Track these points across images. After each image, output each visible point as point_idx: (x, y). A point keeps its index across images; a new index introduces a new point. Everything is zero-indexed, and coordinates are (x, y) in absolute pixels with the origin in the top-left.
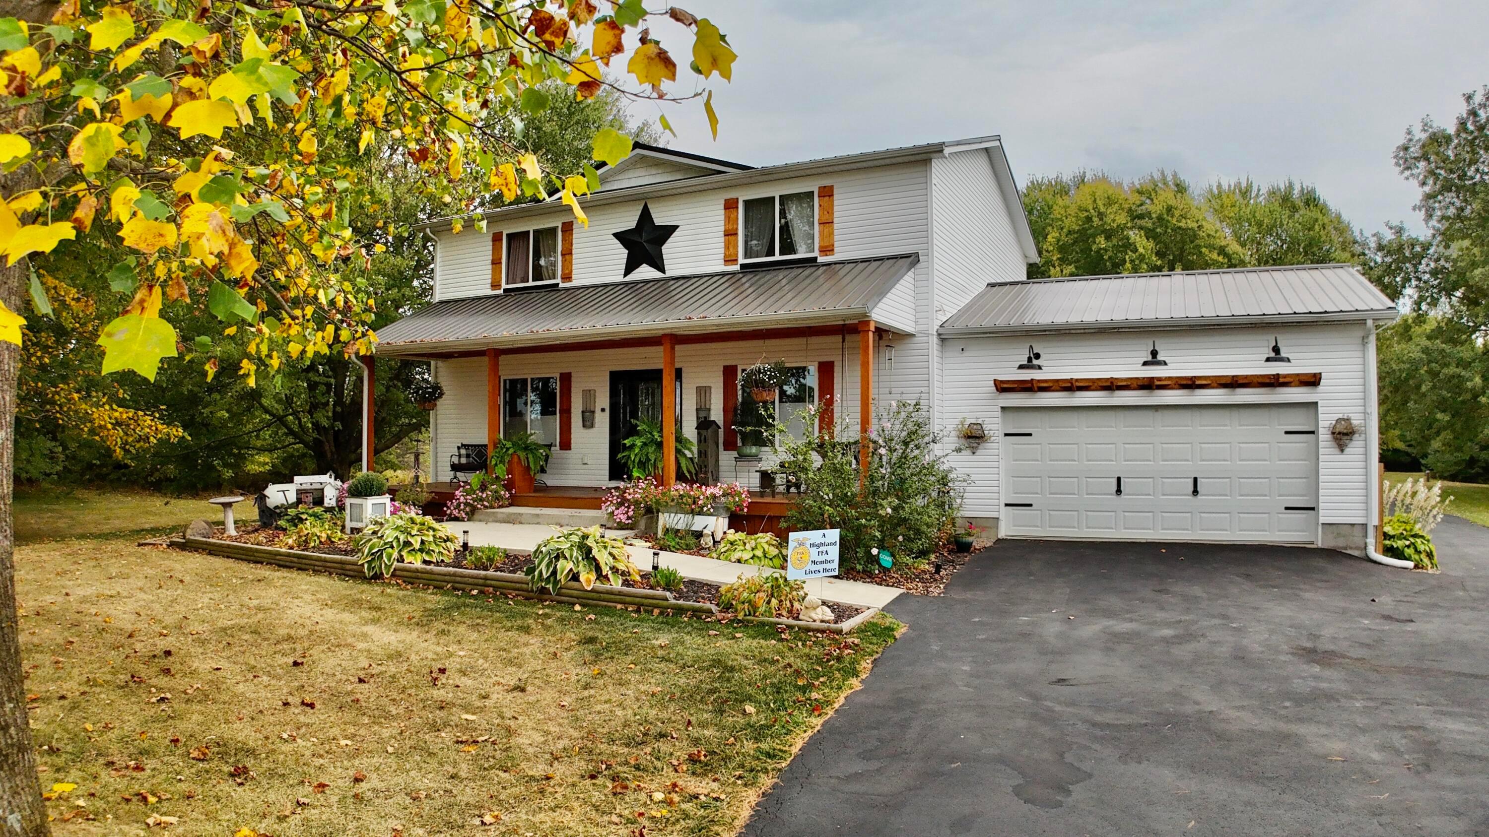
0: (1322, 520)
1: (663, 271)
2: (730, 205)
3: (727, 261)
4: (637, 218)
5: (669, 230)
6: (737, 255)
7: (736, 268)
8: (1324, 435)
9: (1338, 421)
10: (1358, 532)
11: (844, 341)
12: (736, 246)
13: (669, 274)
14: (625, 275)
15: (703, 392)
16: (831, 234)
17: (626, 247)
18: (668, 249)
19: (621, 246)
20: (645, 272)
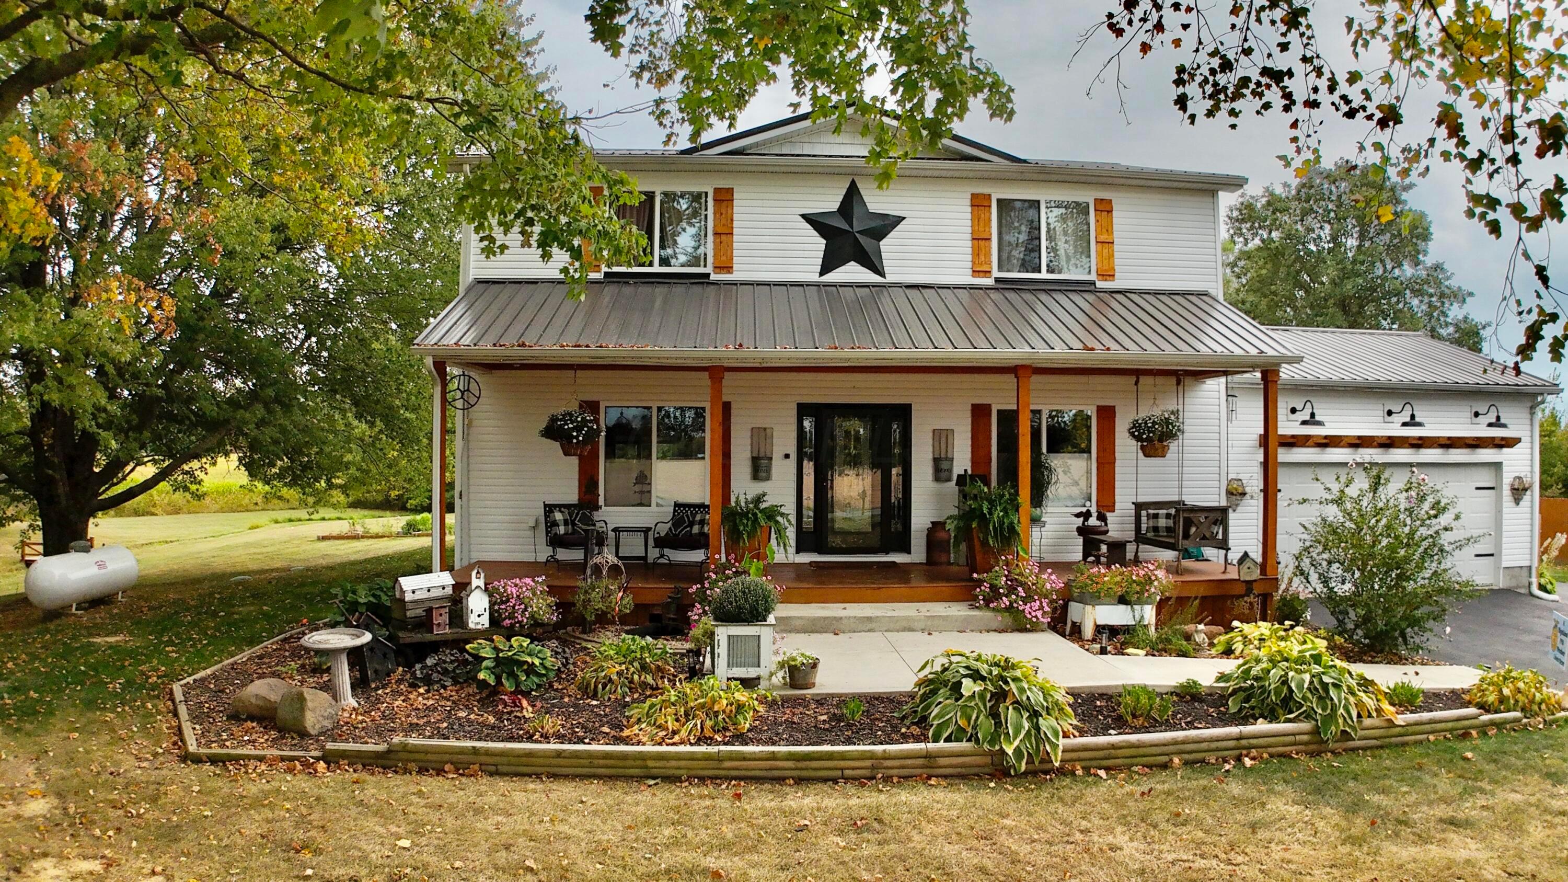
0: (1505, 564)
1: (882, 275)
2: (979, 203)
3: (976, 273)
4: (840, 198)
5: (889, 223)
6: (990, 264)
7: (990, 282)
8: (1506, 491)
9: (1515, 478)
10: (1525, 573)
11: (1137, 383)
12: (989, 254)
13: (890, 278)
14: (821, 274)
15: (942, 437)
16: (1111, 256)
17: (823, 235)
18: (887, 245)
19: (815, 233)
20: (852, 272)
